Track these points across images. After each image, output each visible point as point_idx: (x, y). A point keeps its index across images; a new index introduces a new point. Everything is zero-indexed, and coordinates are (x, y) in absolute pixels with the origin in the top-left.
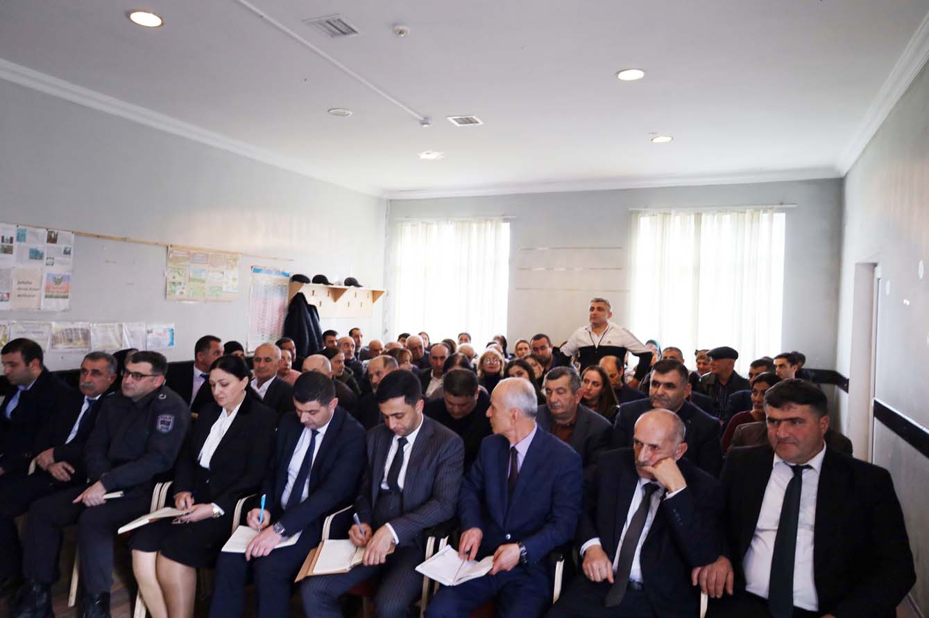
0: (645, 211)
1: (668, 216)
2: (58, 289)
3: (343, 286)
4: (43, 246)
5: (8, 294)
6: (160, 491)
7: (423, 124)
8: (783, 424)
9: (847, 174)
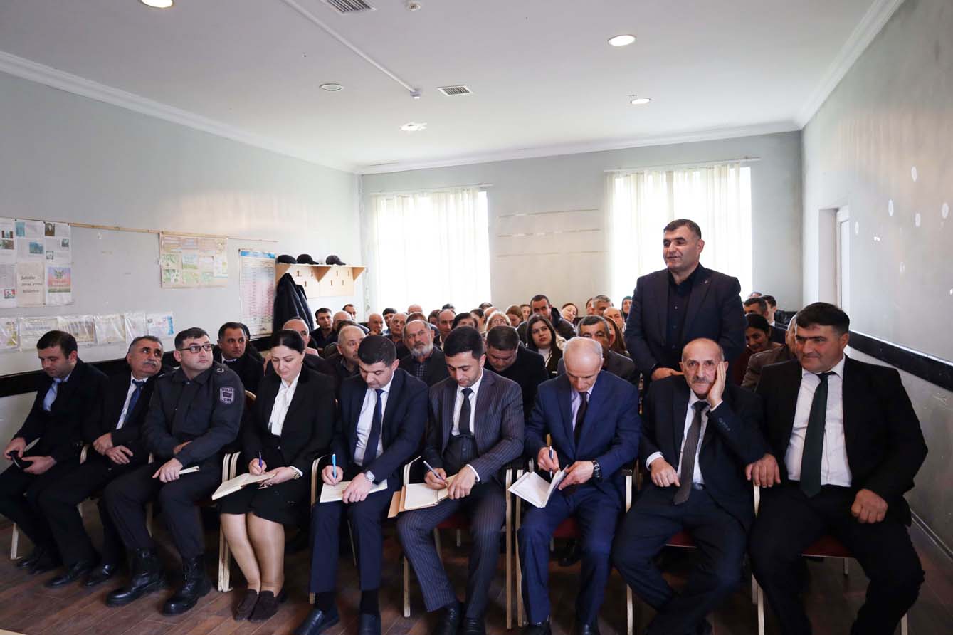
0: (619, 173)
1: (642, 176)
2: (60, 282)
3: (325, 265)
4: (42, 239)
5: (13, 291)
6: (230, 462)
7: (414, 96)
8: (808, 342)
9: (805, 126)
